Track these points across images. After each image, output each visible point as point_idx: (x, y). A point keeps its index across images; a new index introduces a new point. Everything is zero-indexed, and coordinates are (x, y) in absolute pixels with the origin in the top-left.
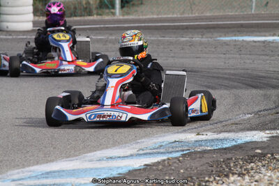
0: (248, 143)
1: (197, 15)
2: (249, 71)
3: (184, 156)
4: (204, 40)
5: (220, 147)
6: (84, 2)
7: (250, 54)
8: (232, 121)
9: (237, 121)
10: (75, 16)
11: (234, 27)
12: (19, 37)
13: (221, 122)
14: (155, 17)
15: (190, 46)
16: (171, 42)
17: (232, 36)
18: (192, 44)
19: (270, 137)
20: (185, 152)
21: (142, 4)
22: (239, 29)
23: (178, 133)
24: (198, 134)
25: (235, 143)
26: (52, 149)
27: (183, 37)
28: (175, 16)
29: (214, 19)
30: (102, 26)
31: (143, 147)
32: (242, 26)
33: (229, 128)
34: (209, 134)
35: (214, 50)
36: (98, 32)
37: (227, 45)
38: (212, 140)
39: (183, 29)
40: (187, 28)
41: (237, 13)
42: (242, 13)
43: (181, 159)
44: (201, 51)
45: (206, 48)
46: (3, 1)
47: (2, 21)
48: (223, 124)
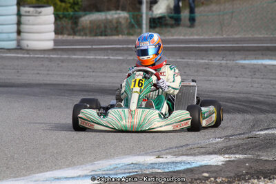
0: (202, 166)
1: (225, 36)
2: (250, 96)
3: (128, 177)
4: (224, 62)
5: (171, 170)
7: (263, 78)
8: (199, 145)
9: (203, 145)
10: (101, 35)
11: (259, 50)
12: (36, 56)
13: (187, 145)
14: (182, 37)
15: (206, 68)
16: (188, 64)
17: (253, 59)
18: (207, 67)
19: (226, 161)
20: (131, 174)
22: (264, 52)
23: (138, 155)
24: (158, 157)
25: (189, 166)
26: (5, 168)
27: (203, 59)
28: (202, 37)
29: (241, 41)
30: (125, 46)
31: (96, 169)
32: (268, 49)
33: (192, 152)
34: (169, 157)
36: (119, 52)
37: (244, 68)
38: (167, 163)
39: (206, 51)
40: (211, 49)
41: (266, 36)
42: (272, 36)
44: (215, 74)
45: (221, 70)
46: (24, 19)
47: (22, 40)
48: (188, 147)
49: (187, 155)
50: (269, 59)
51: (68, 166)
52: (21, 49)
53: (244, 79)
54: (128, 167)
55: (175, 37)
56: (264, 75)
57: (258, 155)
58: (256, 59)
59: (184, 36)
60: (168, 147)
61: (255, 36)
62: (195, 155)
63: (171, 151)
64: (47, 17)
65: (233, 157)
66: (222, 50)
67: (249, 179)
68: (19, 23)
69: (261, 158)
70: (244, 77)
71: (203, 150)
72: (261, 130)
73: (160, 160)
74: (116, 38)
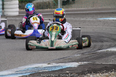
0: (67, 68)
1: (94, 8)
2: (100, 34)
3: (31, 74)
4: (92, 19)
5: (52, 70)
6: (47, 3)
7: (108, 26)
8: (69, 58)
9: (71, 58)
10: (40, 9)
11: (109, 13)
12: (10, 19)
13: (64, 58)
14: (75, 9)
16: (76, 21)
17: (105, 18)
18: (84, 22)
20: (33, 73)
21: (74, 3)
23: (40, 63)
24: (49, 64)
25: (61, 68)
27: (83, 18)
28: (84, 9)
29: (101, 10)
30: (50, 13)
32: (113, 13)
34: (54, 64)
35: (93, 24)
36: (47, 16)
37: (100, 22)
38: (52, 67)
39: (86, 14)
40: (88, 14)
41: (112, 7)
43: (28, 76)
44: (87, 24)
45: (90, 23)
46: (5, 3)
47: (5, 12)
48: (64, 59)
49: (62, 63)
50: (112, 17)
51: (6, 70)
52: (4, 16)
53: (100, 27)
54: (33, 69)
55: (73, 9)
56: (109, 25)
57: (95, 62)
58: (106, 17)
59: (77, 8)
60: (55, 59)
61: (108, 7)
62: (65, 62)
63: (55, 61)
64: (15, 1)
65: (83, 63)
66: (93, 14)
67: (87, 73)
68: (3, 5)
69: (96, 63)
70: (100, 26)
71: (70, 60)
72: (100, 50)
73: (49, 65)
74: (46, 10)
